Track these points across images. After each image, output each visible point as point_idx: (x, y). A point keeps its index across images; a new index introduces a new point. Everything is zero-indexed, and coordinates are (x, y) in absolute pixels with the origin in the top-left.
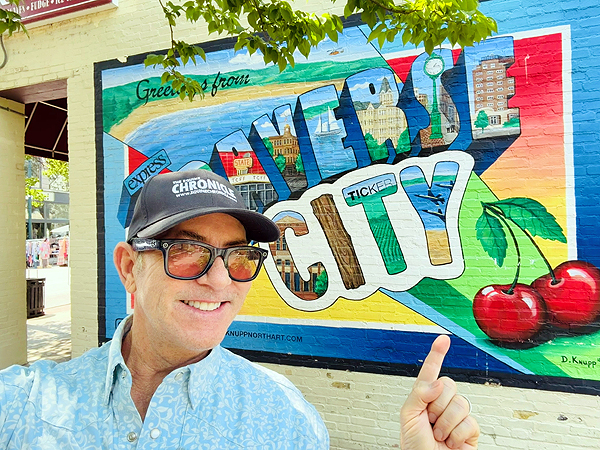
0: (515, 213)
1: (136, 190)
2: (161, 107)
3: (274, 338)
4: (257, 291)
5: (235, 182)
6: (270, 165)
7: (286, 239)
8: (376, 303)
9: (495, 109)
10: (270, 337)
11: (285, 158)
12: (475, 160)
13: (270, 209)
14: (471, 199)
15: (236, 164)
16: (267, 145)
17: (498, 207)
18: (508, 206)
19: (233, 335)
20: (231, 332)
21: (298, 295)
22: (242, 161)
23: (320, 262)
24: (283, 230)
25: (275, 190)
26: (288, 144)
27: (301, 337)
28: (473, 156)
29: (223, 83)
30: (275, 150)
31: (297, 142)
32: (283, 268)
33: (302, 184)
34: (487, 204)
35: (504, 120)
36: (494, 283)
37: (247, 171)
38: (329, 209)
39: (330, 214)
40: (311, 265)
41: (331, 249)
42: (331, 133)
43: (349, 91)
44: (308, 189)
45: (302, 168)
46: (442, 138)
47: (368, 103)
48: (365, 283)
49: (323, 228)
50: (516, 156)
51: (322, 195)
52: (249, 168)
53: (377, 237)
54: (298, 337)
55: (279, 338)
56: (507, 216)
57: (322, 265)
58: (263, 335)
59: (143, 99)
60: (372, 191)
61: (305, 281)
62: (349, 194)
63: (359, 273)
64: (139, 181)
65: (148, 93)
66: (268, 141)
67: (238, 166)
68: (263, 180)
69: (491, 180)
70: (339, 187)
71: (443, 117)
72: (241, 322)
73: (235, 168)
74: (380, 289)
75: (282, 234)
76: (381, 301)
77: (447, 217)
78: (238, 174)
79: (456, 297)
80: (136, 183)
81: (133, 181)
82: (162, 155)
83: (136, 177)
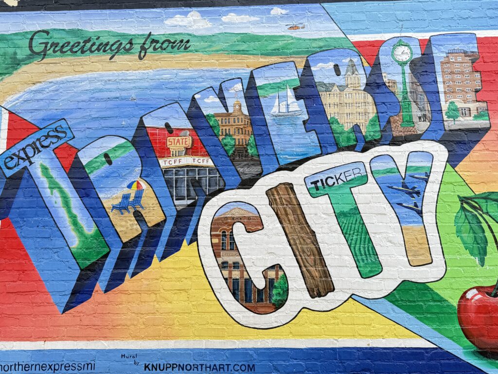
0: (492, 208)
1: (16, 170)
2: (64, 65)
3: (216, 369)
4: (193, 305)
5: (167, 165)
6: (215, 146)
7: (234, 236)
8: (348, 314)
9: (465, 101)
10: (210, 367)
11: (235, 139)
12: (449, 151)
13: (214, 199)
14: (448, 193)
15: (170, 143)
16: (211, 123)
17: (476, 202)
18: (484, 201)
19: (156, 369)
20: (153, 365)
21: (249, 308)
22: (178, 140)
23: (278, 264)
24: (230, 225)
25: (220, 176)
26: (238, 124)
27: (254, 365)
28: (446, 147)
29: (155, 46)
30: (222, 129)
31: (249, 121)
32: (230, 273)
33: (255, 170)
34: (465, 197)
35: (474, 113)
36: (477, 285)
37: (184, 152)
38: (289, 200)
39: (290, 206)
40: (267, 269)
41: (292, 248)
42: (290, 113)
43: (311, 70)
44: (263, 176)
45: (256, 152)
46: (413, 127)
47: (333, 85)
48: (334, 289)
49: (281, 223)
50: (488, 150)
51: (280, 184)
52: (187, 149)
53: (346, 234)
54: (249, 365)
55: (223, 368)
56: (485, 211)
57: (281, 267)
58: (200, 367)
59: (38, 54)
60: (339, 181)
61: (258, 289)
62: (312, 183)
63: (326, 277)
64: (22, 159)
65: (46, 47)
66: (213, 119)
67: (173, 145)
68: (205, 164)
69: (466, 173)
70: (299, 175)
71: (413, 105)
72: (168, 349)
73: (169, 148)
74: (353, 297)
75: (230, 229)
76: (354, 311)
77: (423, 211)
78: (173, 155)
79: (439, 303)
80: (17, 161)
81: (12, 159)
82: (60, 126)
83: (17, 153)
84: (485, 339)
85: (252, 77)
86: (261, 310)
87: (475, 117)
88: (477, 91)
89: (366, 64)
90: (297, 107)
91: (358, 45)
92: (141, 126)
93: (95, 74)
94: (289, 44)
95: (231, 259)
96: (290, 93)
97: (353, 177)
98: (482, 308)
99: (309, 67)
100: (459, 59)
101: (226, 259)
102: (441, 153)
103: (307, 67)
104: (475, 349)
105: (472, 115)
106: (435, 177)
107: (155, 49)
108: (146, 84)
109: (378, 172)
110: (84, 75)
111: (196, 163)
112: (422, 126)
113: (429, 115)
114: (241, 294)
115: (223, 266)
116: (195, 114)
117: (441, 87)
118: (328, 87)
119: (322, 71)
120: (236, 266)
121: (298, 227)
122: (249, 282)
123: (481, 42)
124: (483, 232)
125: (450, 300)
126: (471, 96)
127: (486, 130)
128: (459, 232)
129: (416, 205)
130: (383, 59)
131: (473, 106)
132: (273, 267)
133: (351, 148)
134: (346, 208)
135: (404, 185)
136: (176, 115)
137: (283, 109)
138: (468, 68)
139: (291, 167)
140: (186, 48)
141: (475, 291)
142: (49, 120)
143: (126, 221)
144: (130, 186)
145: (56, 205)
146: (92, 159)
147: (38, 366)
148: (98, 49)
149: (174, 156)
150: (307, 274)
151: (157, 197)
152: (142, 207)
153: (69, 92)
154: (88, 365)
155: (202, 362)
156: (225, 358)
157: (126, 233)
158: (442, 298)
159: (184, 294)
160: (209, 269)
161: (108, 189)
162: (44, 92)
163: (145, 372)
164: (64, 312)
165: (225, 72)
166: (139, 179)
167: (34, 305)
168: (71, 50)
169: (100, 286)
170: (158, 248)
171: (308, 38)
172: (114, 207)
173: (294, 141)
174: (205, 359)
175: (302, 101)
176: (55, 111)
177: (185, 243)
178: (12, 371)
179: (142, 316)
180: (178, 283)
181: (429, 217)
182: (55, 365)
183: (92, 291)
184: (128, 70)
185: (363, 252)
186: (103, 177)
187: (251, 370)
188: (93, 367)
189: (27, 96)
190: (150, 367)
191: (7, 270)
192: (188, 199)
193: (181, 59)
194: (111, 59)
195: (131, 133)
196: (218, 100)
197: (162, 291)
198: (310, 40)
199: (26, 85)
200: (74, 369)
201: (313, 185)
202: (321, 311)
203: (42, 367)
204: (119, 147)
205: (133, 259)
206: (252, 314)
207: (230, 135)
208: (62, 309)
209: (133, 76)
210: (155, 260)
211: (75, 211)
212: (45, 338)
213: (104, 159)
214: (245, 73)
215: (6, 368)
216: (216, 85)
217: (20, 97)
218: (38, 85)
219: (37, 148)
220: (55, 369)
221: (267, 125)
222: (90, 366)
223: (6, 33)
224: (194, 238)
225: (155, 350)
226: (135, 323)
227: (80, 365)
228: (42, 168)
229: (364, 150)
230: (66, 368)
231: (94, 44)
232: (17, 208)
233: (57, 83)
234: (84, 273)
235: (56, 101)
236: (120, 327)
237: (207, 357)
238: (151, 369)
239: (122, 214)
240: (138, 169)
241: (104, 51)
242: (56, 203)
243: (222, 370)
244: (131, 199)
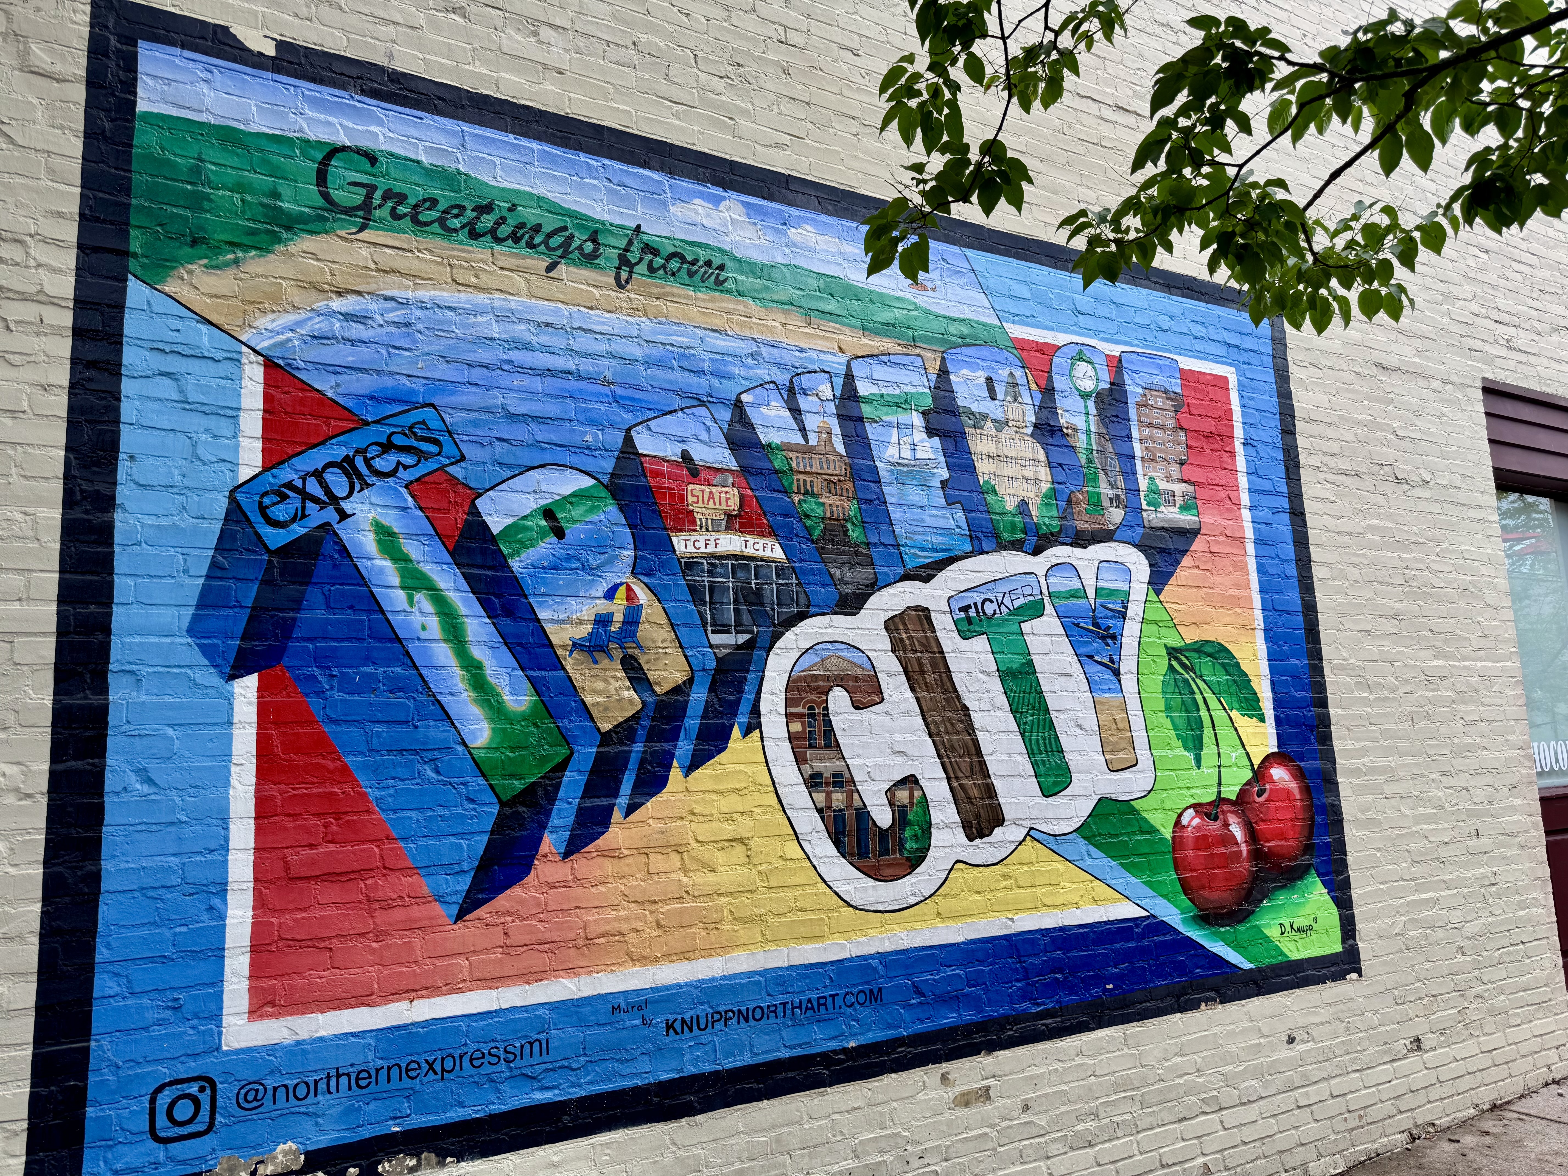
0: (1205, 666)
1: (298, 530)
2: (425, 260)
3: (813, 1008)
4: (760, 872)
5: (690, 549)
6: (786, 516)
7: (831, 717)
8: (1025, 868)
9: (1169, 478)
10: (800, 1007)
11: (823, 504)
12: (1151, 565)
13: (789, 635)
14: (1151, 640)
15: (695, 499)
16: (777, 464)
17: (1187, 658)
18: (1197, 655)
19: (691, 1030)
20: (684, 1021)
21: (865, 870)
22: (711, 493)
23: (913, 776)
24: (822, 693)
25: (799, 584)
26: (829, 472)
27: (880, 989)
28: (1147, 557)
29: (651, 262)
30: (798, 480)
31: (848, 468)
32: (828, 796)
33: (863, 574)
34: (1173, 648)
35: (1179, 501)
36: (1194, 802)
37: (724, 523)
38: (925, 642)
39: (926, 655)
40: (894, 785)
41: (934, 742)
42: (918, 463)
43: (949, 380)
44: (879, 590)
45: (862, 536)
46: (1103, 516)
47: (985, 417)
48: (1004, 820)
49: (913, 689)
50: (1197, 567)
51: (908, 608)
52: (729, 516)
53: (1017, 712)
54: (871, 991)
55: (825, 1004)
56: (1198, 673)
57: (916, 781)
58: (780, 1009)
59: (349, 211)
60: (1003, 607)
61: (880, 828)
62: (960, 610)
63: (991, 797)
65: (369, 197)
66: (780, 455)
67: (700, 504)
68: (768, 553)
69: (1173, 606)
70: (940, 592)
71: (1101, 475)
72: (714, 979)
73: (692, 511)
74: (1032, 833)
75: (823, 702)
76: (1034, 860)
77: (1122, 672)
78: (701, 527)
79: (1148, 836)
80: (299, 505)
81: (284, 497)
82: (423, 422)
83: (299, 483)
84: (1205, 893)
85: (849, 377)
86: (887, 872)
87: (1181, 508)
88: (1182, 463)
89: (1033, 386)
90: (929, 450)
91: (1021, 346)
92: (629, 449)
94: (911, 318)
95: (827, 766)
96: (918, 420)
97: (1022, 601)
98: (1203, 841)
99: (947, 373)
100: (1160, 403)
101: (818, 766)
102: (1140, 567)
103: (943, 373)
104: (1195, 911)
105: (1178, 505)
106: (1134, 610)
107: (651, 269)
108: (636, 351)
109: (1058, 595)
111: (750, 551)
112: (1116, 516)
113: (1123, 496)
114: (851, 842)
115: (813, 782)
116: (742, 439)
117: (1137, 449)
118: (979, 420)
119: (967, 386)
120: (838, 781)
121: (941, 698)
122: (863, 814)
123: (1186, 376)
124: (1198, 710)
125: (1162, 830)
126: (1175, 471)
127: (1195, 533)
128: (1168, 708)
129: (1112, 661)
130: (1058, 381)
131: (1179, 488)
132: (903, 782)
133: (1017, 546)
134: (1016, 661)
135: (1095, 623)
136: (704, 436)
137: (907, 453)
138: (1170, 420)
139: (925, 574)
140: (718, 282)
141: (1192, 812)
142: (390, 401)
143: (606, 681)
144: (610, 595)
145: (423, 635)
146: (511, 520)
147: (395, 1072)
148: (515, 238)
149: (704, 529)
150: (961, 794)
151: (672, 625)
152: (640, 647)
153: (442, 334)
154: (531, 1044)
155: (782, 998)
156: (827, 982)
157: (606, 709)
158: (1152, 826)
159: (739, 849)
160: (786, 789)
161: (557, 599)
162: (370, 322)
163: (667, 1040)
164: (459, 917)
165: (797, 354)
166: (630, 580)
167: (376, 905)
168: (442, 222)
169: (550, 843)
170: (680, 744)
171: (943, 313)
172: (576, 645)
173: (929, 521)
174: (790, 990)
175: (936, 440)
176: (405, 381)
177: (736, 732)
178: (320, 1098)
179: (653, 908)
180: (726, 825)
181: (1129, 682)
182: (443, 1059)
183: (533, 857)
184: (591, 308)
185: (1042, 748)
186: (544, 568)
187: (876, 1001)
188: (545, 1048)
189: (319, 325)
190: (678, 1026)
191: (289, 815)
192: (737, 632)
193: (710, 305)
194: (550, 269)
195: (608, 465)
196: (787, 414)
197: (694, 845)
198: (945, 317)
199: (314, 292)
200: (495, 1060)
201: (962, 614)
202: (984, 866)
203: (407, 1070)
204: (579, 496)
205: (627, 772)
206: (871, 882)
207: (813, 495)
208: (455, 910)
209: (603, 323)
210: (675, 773)
211: (477, 653)
212: (411, 992)
213: (543, 523)
214: (838, 363)
215: (301, 1091)
216: (783, 378)
217: (300, 323)
218: (352, 298)
219: (360, 476)
220: (443, 1069)
221: (880, 482)
222: (536, 1046)
223: (242, 127)
224: (754, 725)
225: (687, 984)
226: (639, 925)
227: (510, 1049)
228: (377, 533)
229: (1037, 551)
230: (475, 1063)
231: (502, 220)
232: (309, 640)
233: (404, 304)
234: (508, 811)
235: (407, 353)
236: (602, 940)
237: (792, 986)
238: (679, 1030)
239: (596, 662)
240: (625, 553)
241: (531, 245)
242: (424, 628)
243: (822, 1008)
244: (615, 628)
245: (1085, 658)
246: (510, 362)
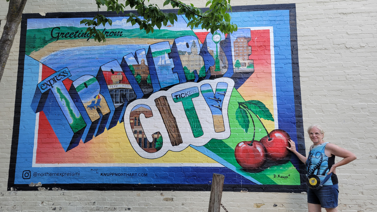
0: (252, 107)
1: (46, 90)
2: (67, 43)
3: (131, 175)
4: (122, 149)
5: (112, 88)
6: (133, 79)
7: (140, 119)
8: (188, 153)
9: (244, 60)
10: (128, 175)
11: (141, 76)
12: (235, 82)
13: (131, 103)
14: (234, 101)
15: (113, 78)
16: (131, 69)
17: (245, 105)
18: (249, 104)
19: (106, 175)
20: (104, 174)
21: (145, 150)
22: (116, 76)
24: (138, 115)
25: (135, 93)
26: (143, 69)
27: (147, 174)
28: (234, 80)
29: (107, 34)
30: (136, 72)
31: (148, 68)
32: (138, 135)
33: (150, 90)
34: (241, 103)
35: (247, 65)
36: (243, 141)
37: (119, 82)
38: (164, 104)
39: (165, 106)
40: (154, 134)
41: (165, 125)
42: (166, 65)
43: (176, 45)
44: (154, 93)
45: (151, 82)
46: (220, 71)
47: (186, 52)
48: (182, 142)
49: (161, 114)
50: (252, 81)
51: (161, 96)
52: (120, 81)
53: (189, 118)
54: (145, 174)
55: (134, 175)
56: (249, 108)
57: (160, 133)
58: (124, 174)
59: (55, 38)
60: (187, 95)
61: (150, 142)
62: (175, 96)
63: (179, 137)
64: (49, 85)
65: (59, 35)
66: (132, 67)
67: (114, 79)
68: (128, 87)
69: (242, 92)
70: (169, 93)
71: (221, 61)
72: (111, 167)
73: (112, 80)
74: (190, 145)
75: (138, 116)
76: (190, 151)
77: (222, 109)
78: (114, 83)
79: (227, 148)
80: (46, 86)
81: (44, 85)
82: (65, 71)
83: (46, 83)
84: (245, 164)
85: (150, 48)
86: (150, 151)
87: (248, 66)
88: (249, 55)
89: (200, 43)
90: (169, 62)
91: (197, 34)
92: (100, 70)
93: (81, 47)
94: (167, 33)
95: (138, 129)
96: (166, 55)
97: (193, 93)
98: (245, 151)
100: (242, 40)
101: (136, 129)
102: (231, 83)
103: (174, 44)
104: (241, 168)
105: (246, 66)
106: (228, 94)
107: (107, 36)
108: (103, 52)
109: (204, 91)
110: (76, 48)
111: (124, 87)
112: (224, 71)
113: (227, 66)
114: (142, 144)
115: (135, 132)
116: (124, 65)
117: (233, 53)
118: (183, 53)
119: (181, 46)
120: (140, 132)
121: (168, 115)
122: (146, 139)
123: (252, 32)
124: (248, 118)
125: (232, 147)
126: (246, 57)
127: (252, 73)
128: (237, 118)
129: (219, 106)
130: (208, 41)
131: (247, 62)
132: (156, 133)
133: (192, 81)
134: (189, 107)
135: (215, 97)
136: (116, 66)
137: (163, 63)
138: (245, 44)
139: (166, 89)
140: (121, 35)
141: (243, 143)
142: (60, 68)
143: (93, 113)
144: (95, 97)
145: (63, 105)
146: (79, 85)
147: (55, 174)
148: (82, 36)
149: (114, 84)
150: (171, 136)
151: (107, 102)
152: (100, 107)
153: (69, 55)
154: (77, 173)
155: (125, 173)
156: (135, 171)
157: (93, 118)
158: (228, 146)
159: (118, 144)
160: (128, 133)
161: (85, 98)
162: (58, 55)
163: (101, 176)
164: (67, 151)
165: (138, 46)
166: (99, 94)
167: (54, 148)
168: (70, 36)
169: (82, 140)
170: (107, 124)
171: (175, 31)
172: (88, 107)
173: (168, 77)
174: (126, 171)
175: (172, 59)
176: (63, 64)
177: (118, 122)
178: (44, 176)
179: (100, 153)
180: (115, 139)
181: (225, 111)
182: (63, 174)
183: (79, 142)
184: (95, 46)
185: (195, 126)
186: (83, 93)
187: (146, 176)
188: (79, 174)
189: (50, 57)
190: (103, 174)
191: (43, 133)
192: (120, 103)
193: (118, 40)
194: (87, 40)
195: (96, 74)
196: (134, 59)
197: (109, 143)
198: (176, 31)
199: (50, 52)
200: (71, 175)
201: (175, 97)
202: (176, 152)
203: (57, 174)
204: (90, 80)
205: (96, 129)
206: (147, 153)
207: (139, 75)
208: (66, 150)
209: (97, 48)
210: (106, 129)
211: (72, 108)
212: (58, 162)
213: (84, 85)
214: (147, 46)
215: (42, 175)
216: (134, 52)
217: (47, 58)
218: (55, 52)
219: (55, 80)
220: (63, 175)
221: (156, 70)
222: (77, 174)
223: (41, 28)
224: (123, 120)
225: (105, 167)
226: (97, 156)
227: (73, 174)
228: (57, 89)
229: (198, 81)
230: (68, 175)
231: (80, 33)
232: (47, 107)
233: (63, 51)
234: (75, 134)
235: (63, 59)
236: (90, 158)
237: (127, 170)
238: (103, 175)
239: (92, 109)
240: (98, 89)
241: (85, 37)
242: (63, 104)
243: (133, 176)
244: (95, 103)
245: (211, 106)
246: (80, 58)
